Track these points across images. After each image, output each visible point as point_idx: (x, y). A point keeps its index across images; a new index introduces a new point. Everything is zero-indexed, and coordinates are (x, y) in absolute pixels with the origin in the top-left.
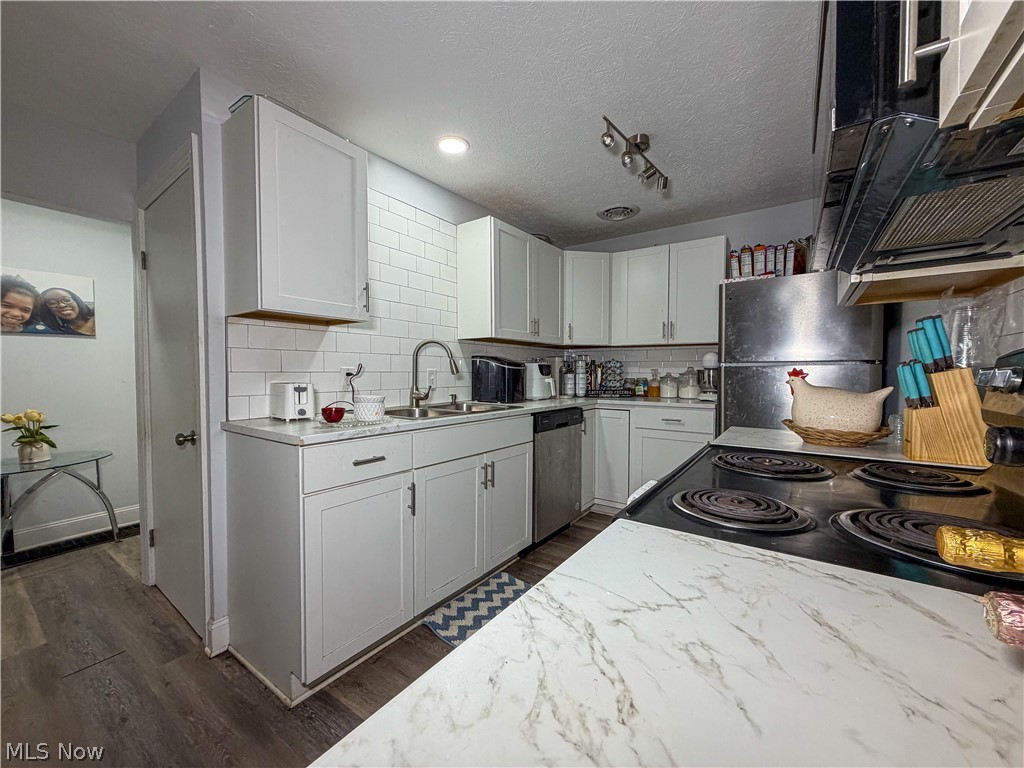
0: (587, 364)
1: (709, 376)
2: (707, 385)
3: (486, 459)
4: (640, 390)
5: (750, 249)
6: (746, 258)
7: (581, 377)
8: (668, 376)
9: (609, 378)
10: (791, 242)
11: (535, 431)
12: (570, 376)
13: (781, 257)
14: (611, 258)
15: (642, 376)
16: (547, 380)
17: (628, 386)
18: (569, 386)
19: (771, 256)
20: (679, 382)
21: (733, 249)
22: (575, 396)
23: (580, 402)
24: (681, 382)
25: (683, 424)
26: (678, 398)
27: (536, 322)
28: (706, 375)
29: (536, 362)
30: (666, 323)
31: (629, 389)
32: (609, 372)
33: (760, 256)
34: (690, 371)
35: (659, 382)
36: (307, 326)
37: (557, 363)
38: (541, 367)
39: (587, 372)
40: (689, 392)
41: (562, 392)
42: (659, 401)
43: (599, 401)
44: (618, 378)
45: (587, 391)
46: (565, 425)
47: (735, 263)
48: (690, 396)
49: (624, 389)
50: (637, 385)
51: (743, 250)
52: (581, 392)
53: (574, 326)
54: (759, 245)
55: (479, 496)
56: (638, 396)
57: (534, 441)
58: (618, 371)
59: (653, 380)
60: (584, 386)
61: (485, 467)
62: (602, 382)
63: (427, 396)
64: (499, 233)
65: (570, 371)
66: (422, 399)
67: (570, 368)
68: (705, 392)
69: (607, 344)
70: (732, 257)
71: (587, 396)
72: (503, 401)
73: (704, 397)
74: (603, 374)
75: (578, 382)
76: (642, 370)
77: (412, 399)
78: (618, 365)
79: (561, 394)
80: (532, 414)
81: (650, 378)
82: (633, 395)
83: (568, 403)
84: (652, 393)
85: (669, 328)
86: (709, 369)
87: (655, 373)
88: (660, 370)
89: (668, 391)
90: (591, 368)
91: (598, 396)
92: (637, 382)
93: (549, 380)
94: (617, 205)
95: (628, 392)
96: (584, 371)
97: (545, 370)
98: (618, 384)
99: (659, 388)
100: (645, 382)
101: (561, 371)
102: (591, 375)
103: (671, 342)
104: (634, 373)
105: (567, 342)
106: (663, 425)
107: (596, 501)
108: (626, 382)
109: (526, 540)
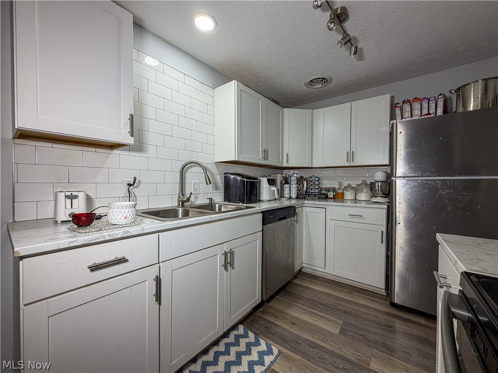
0: (297, 179)
1: (378, 186)
2: (377, 193)
3: (226, 248)
4: (331, 195)
5: (410, 101)
6: (407, 108)
7: (294, 187)
8: (349, 186)
9: (311, 187)
10: (441, 94)
11: (263, 224)
12: (287, 186)
13: (433, 105)
14: (312, 113)
15: (331, 186)
16: (272, 189)
17: (323, 192)
18: (286, 192)
19: (425, 105)
20: (356, 190)
21: (396, 101)
22: (290, 198)
23: (293, 202)
24: (358, 190)
25: (364, 219)
26: (355, 200)
27: (265, 152)
28: (377, 185)
29: (266, 176)
30: (349, 152)
31: (324, 194)
32: (311, 183)
33: (417, 106)
34: (364, 183)
35: (343, 190)
36: (93, 149)
37: (279, 178)
38: (268, 180)
39: (298, 183)
40: (363, 196)
41: (281, 195)
42: (343, 202)
43: (306, 202)
44: (317, 187)
45: (298, 195)
46: (284, 218)
47: (398, 112)
48: (364, 199)
49: (321, 194)
50: (329, 191)
51: (404, 102)
52: (294, 196)
53: (289, 155)
54: (416, 98)
55: (220, 275)
56: (330, 198)
57: (262, 231)
58: (317, 183)
59: (340, 188)
60: (296, 192)
61: (226, 254)
62: (307, 189)
63: (188, 200)
64: (240, 93)
65: (287, 183)
66: (185, 202)
67: (286, 181)
68: (376, 197)
69: (310, 166)
70: (396, 107)
71: (297, 198)
72: (243, 203)
73: (374, 200)
74: (307, 184)
75: (292, 190)
76: (331, 182)
77: (179, 201)
78: (317, 179)
79: (281, 197)
80: (262, 212)
81: (337, 187)
82: (326, 197)
83: (286, 203)
84: (338, 197)
85: (351, 155)
86: (379, 182)
87: (340, 184)
88: (344, 182)
89: (349, 195)
90: (300, 180)
91: (304, 198)
92: (328, 190)
93: (274, 188)
94: (317, 77)
95: (323, 196)
96: (296, 183)
97: (271, 182)
98: (317, 191)
99: (343, 194)
100: (334, 190)
101: (281, 183)
102: (300, 185)
103: (352, 164)
104: (326, 184)
105: (285, 165)
106: (349, 219)
107: (304, 265)
108: (321, 190)
109: (257, 299)
